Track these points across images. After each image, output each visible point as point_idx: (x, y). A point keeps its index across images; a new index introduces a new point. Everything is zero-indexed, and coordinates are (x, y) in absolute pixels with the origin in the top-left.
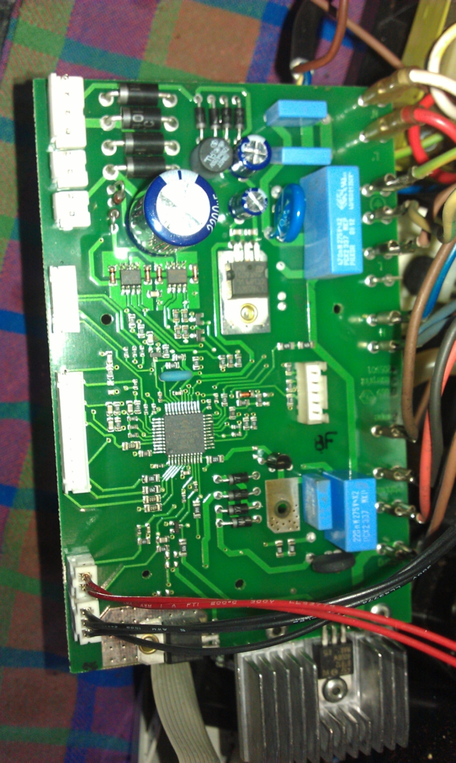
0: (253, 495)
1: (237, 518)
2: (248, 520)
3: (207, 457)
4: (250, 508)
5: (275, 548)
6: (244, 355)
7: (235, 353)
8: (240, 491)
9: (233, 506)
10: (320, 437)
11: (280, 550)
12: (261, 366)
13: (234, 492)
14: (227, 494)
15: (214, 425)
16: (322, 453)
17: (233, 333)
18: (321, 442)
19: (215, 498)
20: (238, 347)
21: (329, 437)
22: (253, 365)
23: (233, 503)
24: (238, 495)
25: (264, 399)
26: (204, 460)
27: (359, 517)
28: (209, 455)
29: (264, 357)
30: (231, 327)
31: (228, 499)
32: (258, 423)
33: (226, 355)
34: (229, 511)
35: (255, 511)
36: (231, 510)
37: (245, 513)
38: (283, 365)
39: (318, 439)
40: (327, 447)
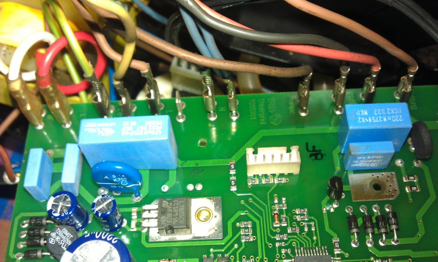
0: (367, 212)
1: (390, 225)
2: (391, 216)
3: (336, 253)
4: (379, 214)
5: (413, 193)
6: (240, 219)
7: (240, 227)
8: (364, 223)
9: (379, 229)
10: (311, 156)
11: (414, 188)
12: (251, 205)
13: (366, 228)
14: (368, 235)
15: (305, 246)
16: (325, 154)
17: (221, 229)
18: (316, 155)
19: (373, 246)
20: (234, 224)
21: (311, 149)
22: (250, 212)
23: (376, 229)
24: (368, 224)
25: (280, 202)
26: (338, 255)
27: (381, 117)
28: (333, 252)
29: (242, 202)
30: (216, 230)
31: (373, 233)
32: (301, 208)
33: (241, 235)
34: (384, 233)
35: (382, 210)
36: (383, 230)
37: (383, 218)
38: (250, 186)
39: (313, 157)
40: (320, 151)
